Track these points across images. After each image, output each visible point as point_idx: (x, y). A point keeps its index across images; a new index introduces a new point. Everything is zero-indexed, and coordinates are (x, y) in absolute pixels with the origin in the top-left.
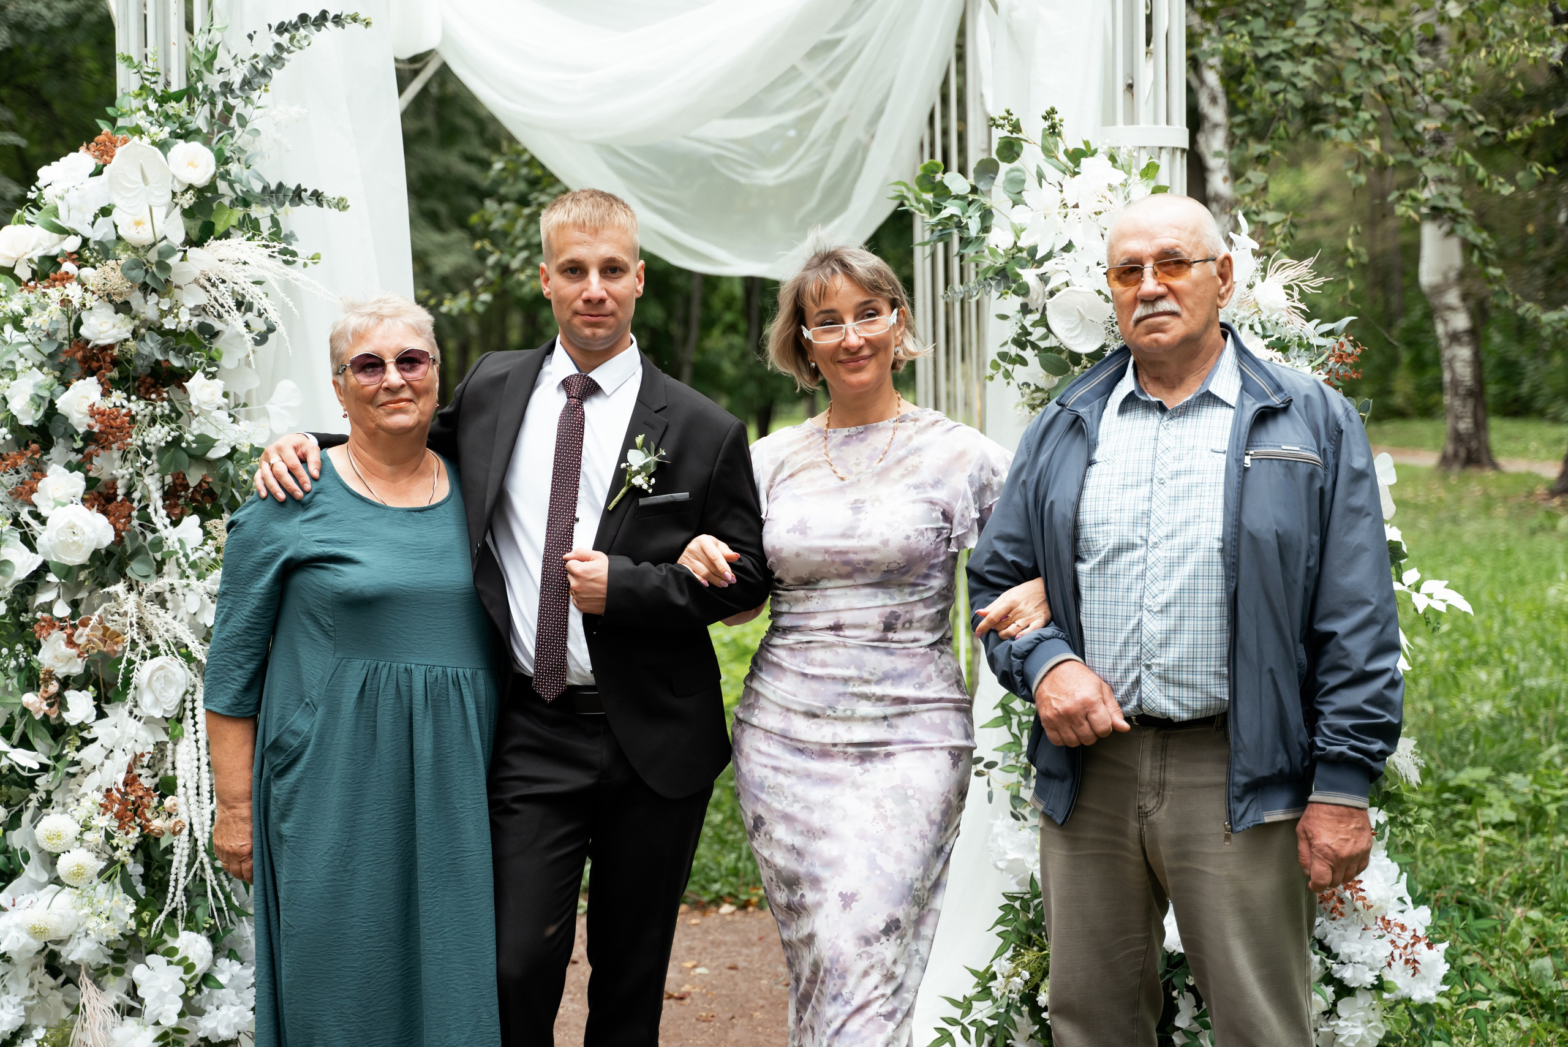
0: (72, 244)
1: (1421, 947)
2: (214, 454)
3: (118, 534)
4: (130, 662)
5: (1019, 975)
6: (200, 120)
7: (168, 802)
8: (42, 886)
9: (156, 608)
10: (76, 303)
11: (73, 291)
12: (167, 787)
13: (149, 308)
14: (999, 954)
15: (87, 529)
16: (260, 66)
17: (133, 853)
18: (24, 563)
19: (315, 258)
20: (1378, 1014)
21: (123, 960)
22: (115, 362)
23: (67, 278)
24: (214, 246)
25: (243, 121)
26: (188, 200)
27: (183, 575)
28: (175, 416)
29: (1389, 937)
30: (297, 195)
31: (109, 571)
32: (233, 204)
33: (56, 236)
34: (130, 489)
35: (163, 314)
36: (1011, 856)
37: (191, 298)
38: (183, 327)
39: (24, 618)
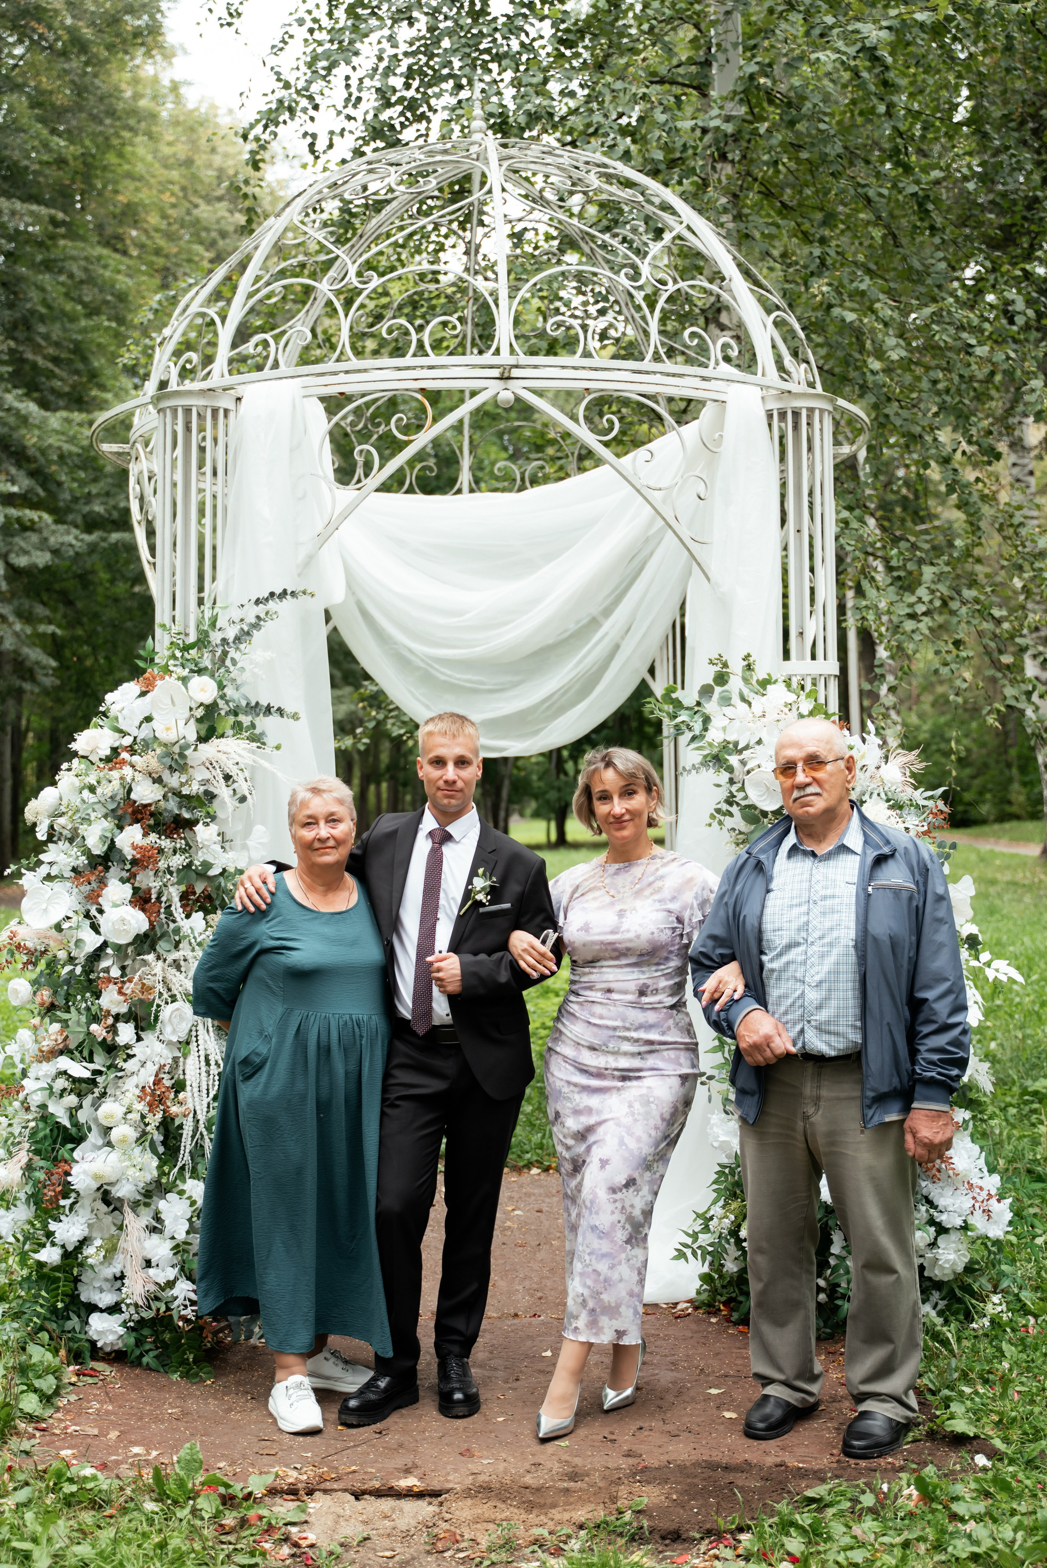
0: (127, 741)
1: (993, 1201)
2: (212, 873)
3: (151, 923)
4: (159, 1006)
5: (726, 1217)
6: (206, 662)
7: (181, 1096)
8: (100, 1148)
9: (174, 971)
10: (129, 780)
11: (127, 771)
12: (179, 1086)
13: (174, 781)
14: (714, 1202)
15: (133, 922)
16: (246, 629)
17: (158, 1128)
18: (92, 942)
19: (278, 748)
20: (965, 1246)
21: (150, 1197)
22: (152, 814)
23: (124, 762)
24: (214, 741)
25: (234, 662)
26: (200, 713)
27: (193, 950)
28: (188, 849)
29: (971, 1195)
30: (268, 710)
31: (146, 946)
32: (227, 714)
33: (117, 735)
34: (160, 894)
35: (182, 785)
36: (722, 1138)
37: (200, 774)
38: (194, 793)
39: (92, 976)
